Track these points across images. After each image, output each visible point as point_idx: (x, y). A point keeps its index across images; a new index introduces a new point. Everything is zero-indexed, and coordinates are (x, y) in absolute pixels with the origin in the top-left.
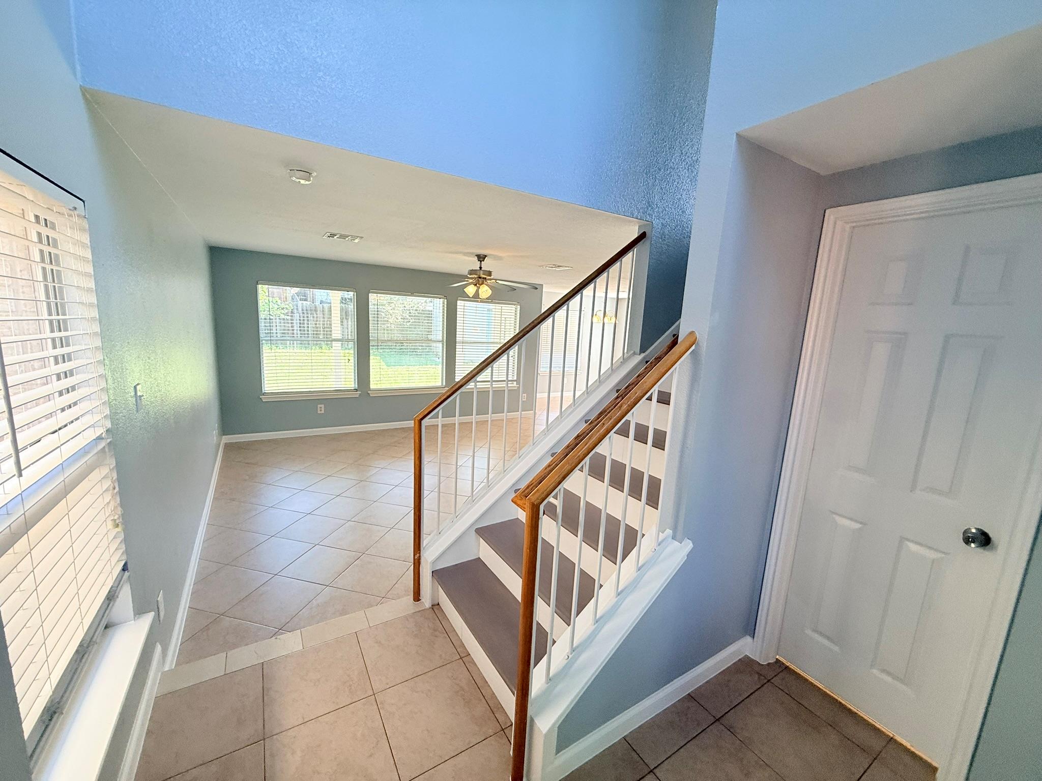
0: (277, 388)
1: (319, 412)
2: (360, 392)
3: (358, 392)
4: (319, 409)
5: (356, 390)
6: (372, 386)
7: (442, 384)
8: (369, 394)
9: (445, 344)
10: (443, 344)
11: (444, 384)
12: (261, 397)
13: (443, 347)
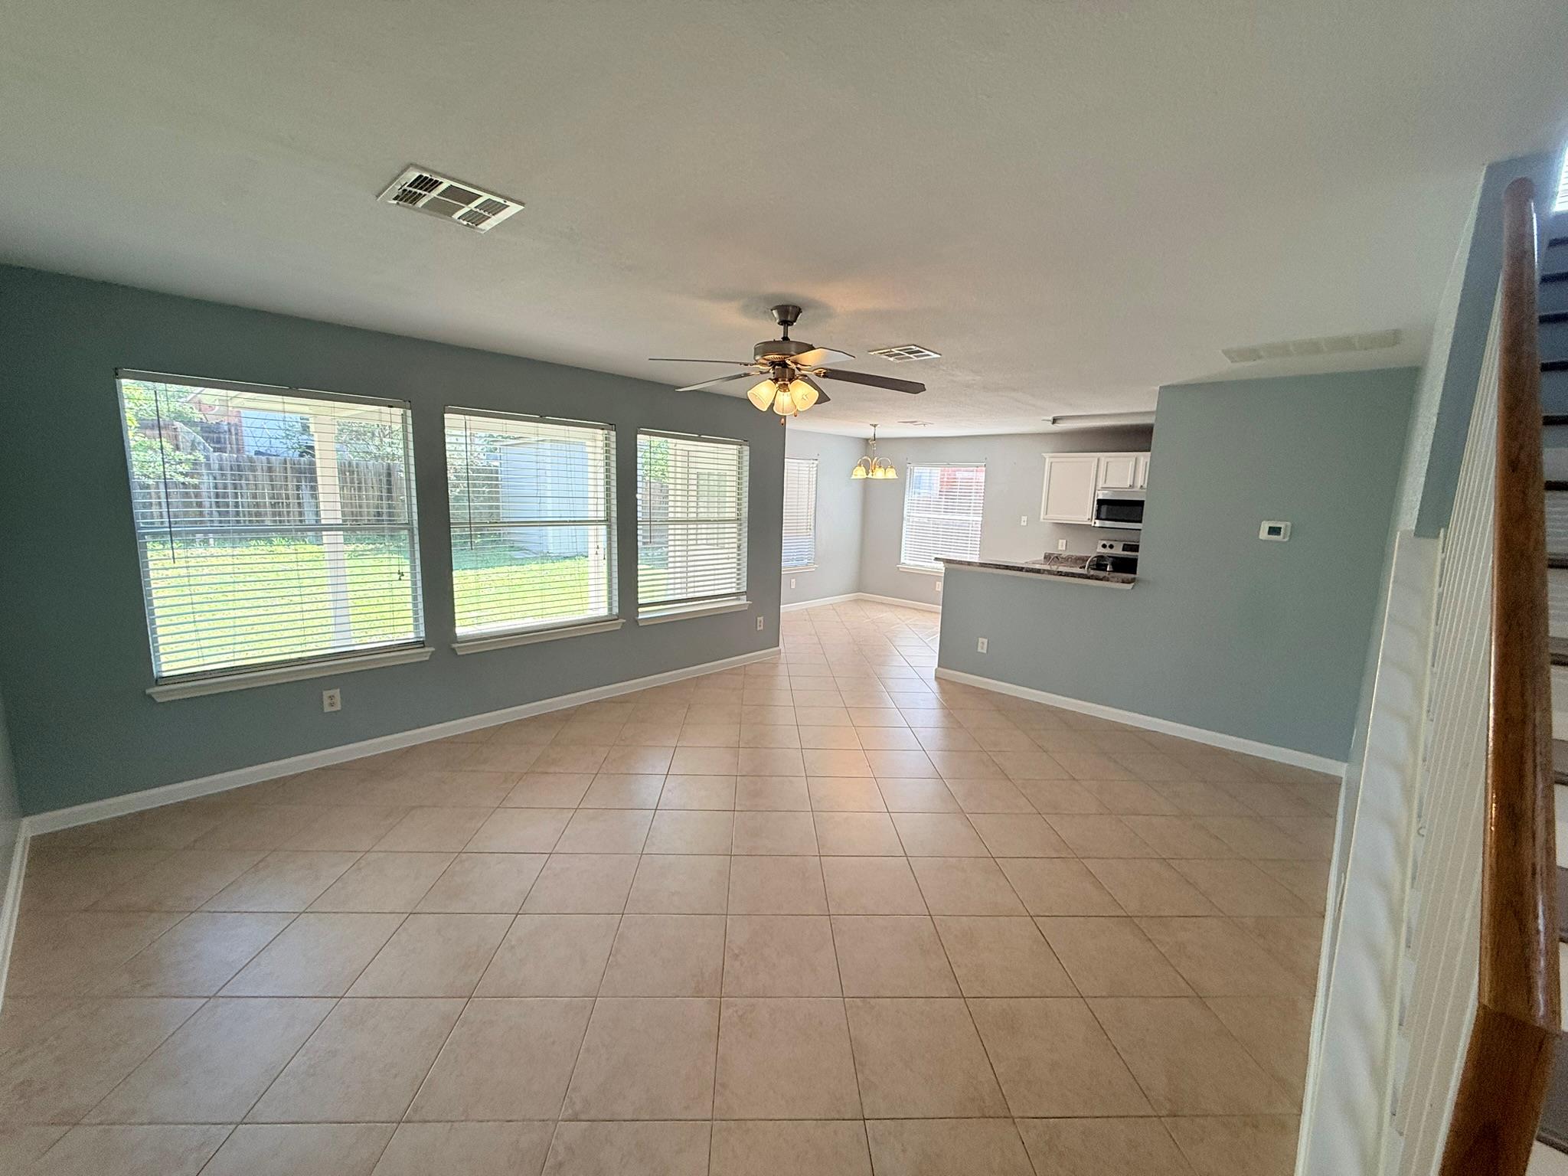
0: (201, 661)
1: (327, 709)
2: (432, 649)
3: (427, 649)
4: (326, 702)
5: (421, 644)
6: (460, 631)
7: (610, 609)
8: (454, 649)
9: (615, 527)
10: (609, 527)
11: (616, 610)
12: (148, 691)
13: (609, 533)
